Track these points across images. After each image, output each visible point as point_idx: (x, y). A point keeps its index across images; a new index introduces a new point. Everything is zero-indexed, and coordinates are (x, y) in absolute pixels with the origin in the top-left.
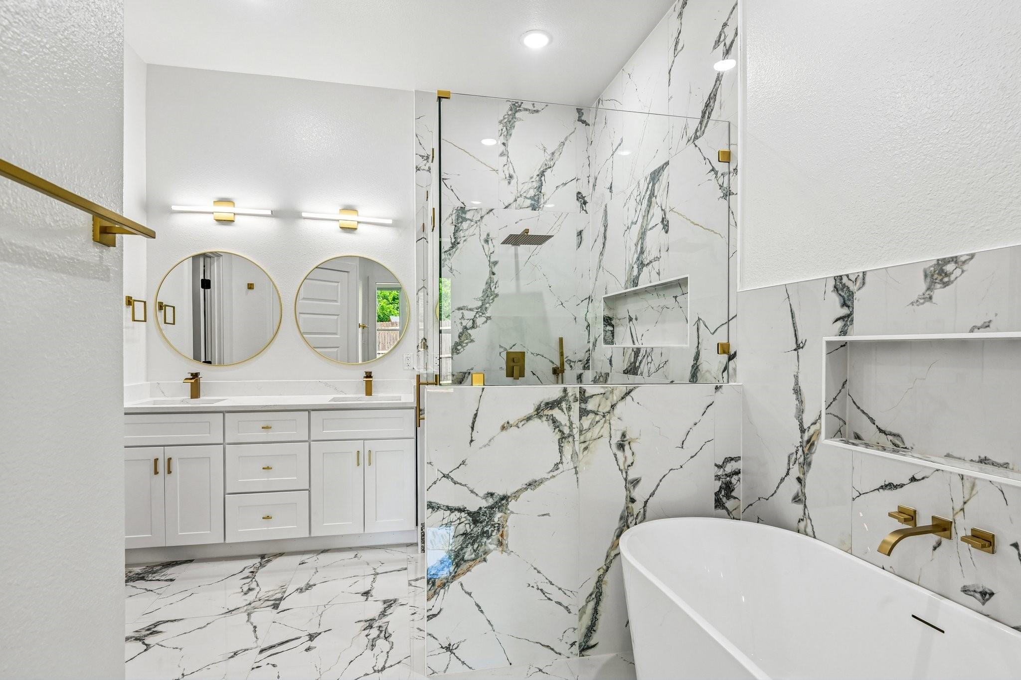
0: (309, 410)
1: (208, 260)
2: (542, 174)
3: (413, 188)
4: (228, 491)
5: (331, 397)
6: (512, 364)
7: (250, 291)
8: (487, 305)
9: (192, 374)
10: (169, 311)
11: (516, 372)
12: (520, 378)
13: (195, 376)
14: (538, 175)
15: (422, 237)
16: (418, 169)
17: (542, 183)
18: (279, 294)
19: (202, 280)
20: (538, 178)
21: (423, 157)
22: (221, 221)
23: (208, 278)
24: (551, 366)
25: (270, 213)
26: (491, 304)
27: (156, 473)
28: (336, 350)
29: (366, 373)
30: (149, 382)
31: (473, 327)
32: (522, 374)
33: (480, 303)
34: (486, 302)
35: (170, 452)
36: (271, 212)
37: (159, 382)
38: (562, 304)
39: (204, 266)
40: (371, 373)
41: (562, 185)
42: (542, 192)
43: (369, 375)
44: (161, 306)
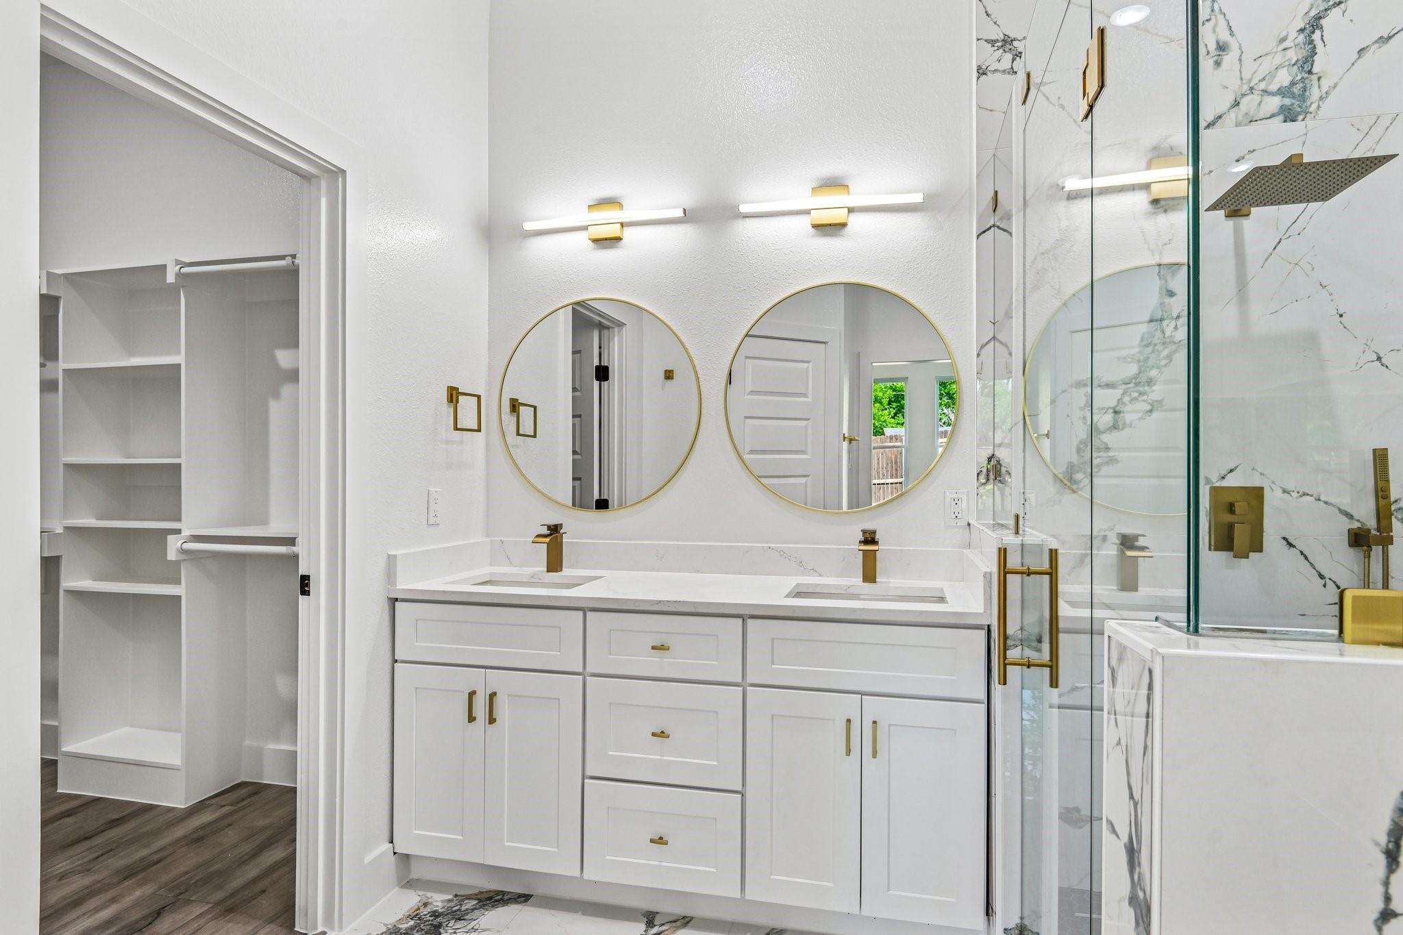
0: (745, 616)
1: (606, 332)
2: (1315, 24)
3: (971, 119)
4: (588, 773)
5: (792, 582)
6: (1229, 518)
7: (669, 382)
8: (1154, 373)
9: (549, 528)
10: (526, 413)
11: (1241, 535)
12: (1251, 554)
13: (555, 530)
14: (1302, 30)
15: (991, 223)
16: (982, 72)
17: (1315, 47)
18: (696, 373)
19: (596, 367)
20: (1301, 37)
21: (992, 42)
22: (602, 242)
23: (605, 363)
24: (1346, 525)
25: (679, 213)
26: (1164, 369)
27: (471, 719)
28: (803, 480)
29: (864, 532)
30: (488, 539)
31: (1115, 427)
32: (1257, 546)
33: (1133, 369)
34: (1150, 363)
35: (496, 681)
36: (682, 210)
37: (503, 539)
38: (1379, 359)
39: (600, 348)
40: (874, 532)
41: (1376, 42)
42: (1315, 70)
43: (870, 539)
44: (515, 406)
